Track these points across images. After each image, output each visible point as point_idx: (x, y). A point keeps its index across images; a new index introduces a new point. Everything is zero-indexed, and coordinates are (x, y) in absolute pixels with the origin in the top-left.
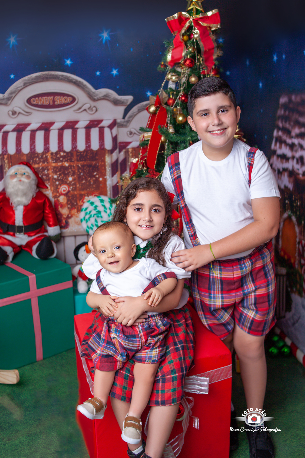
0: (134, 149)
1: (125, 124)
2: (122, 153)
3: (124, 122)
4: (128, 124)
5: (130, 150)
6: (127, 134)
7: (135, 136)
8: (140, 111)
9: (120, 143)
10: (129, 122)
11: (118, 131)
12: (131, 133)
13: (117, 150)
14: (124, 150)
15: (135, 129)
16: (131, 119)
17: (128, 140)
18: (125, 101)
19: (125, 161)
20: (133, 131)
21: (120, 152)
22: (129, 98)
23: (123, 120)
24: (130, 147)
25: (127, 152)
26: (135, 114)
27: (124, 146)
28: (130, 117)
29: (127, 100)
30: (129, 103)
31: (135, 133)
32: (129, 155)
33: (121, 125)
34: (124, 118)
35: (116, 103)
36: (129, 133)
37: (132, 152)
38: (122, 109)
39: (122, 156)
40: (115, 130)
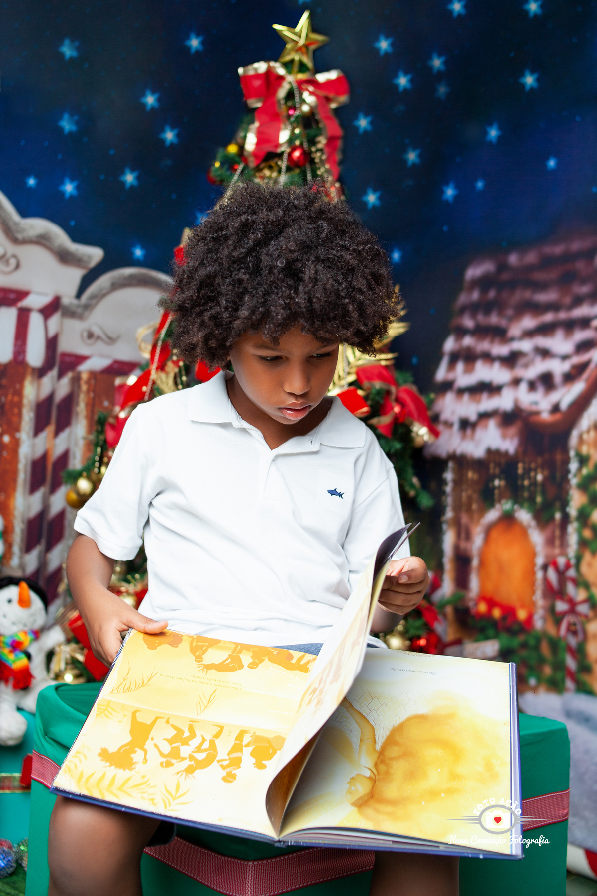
0: (93, 374)
1: (79, 310)
2: (66, 381)
3: (78, 306)
4: (86, 313)
5: (84, 376)
6: (82, 336)
7: (99, 343)
8: (116, 286)
9: (64, 355)
10: (88, 307)
11: (61, 325)
12: (90, 335)
13: (54, 373)
14: (70, 375)
15: (101, 328)
16: (94, 302)
17: (82, 350)
18: (85, 259)
19: (69, 403)
20: (96, 331)
21: (61, 375)
22: (95, 254)
23: (75, 301)
24: (84, 368)
25: (76, 380)
26: (105, 291)
27: (71, 363)
28: (92, 297)
29: (90, 257)
30: (93, 263)
31: (99, 338)
32: (79, 387)
33: (69, 313)
34: (79, 295)
35: (64, 257)
36: (85, 334)
37: (88, 382)
38: (75, 275)
39: (63, 387)
40: (55, 321)
